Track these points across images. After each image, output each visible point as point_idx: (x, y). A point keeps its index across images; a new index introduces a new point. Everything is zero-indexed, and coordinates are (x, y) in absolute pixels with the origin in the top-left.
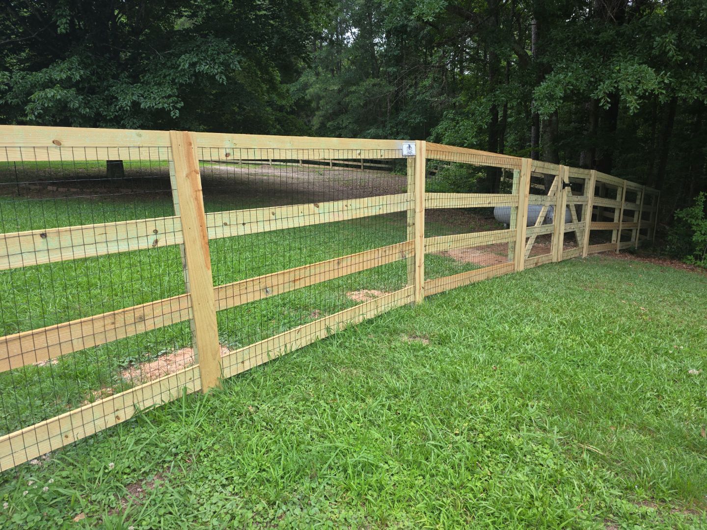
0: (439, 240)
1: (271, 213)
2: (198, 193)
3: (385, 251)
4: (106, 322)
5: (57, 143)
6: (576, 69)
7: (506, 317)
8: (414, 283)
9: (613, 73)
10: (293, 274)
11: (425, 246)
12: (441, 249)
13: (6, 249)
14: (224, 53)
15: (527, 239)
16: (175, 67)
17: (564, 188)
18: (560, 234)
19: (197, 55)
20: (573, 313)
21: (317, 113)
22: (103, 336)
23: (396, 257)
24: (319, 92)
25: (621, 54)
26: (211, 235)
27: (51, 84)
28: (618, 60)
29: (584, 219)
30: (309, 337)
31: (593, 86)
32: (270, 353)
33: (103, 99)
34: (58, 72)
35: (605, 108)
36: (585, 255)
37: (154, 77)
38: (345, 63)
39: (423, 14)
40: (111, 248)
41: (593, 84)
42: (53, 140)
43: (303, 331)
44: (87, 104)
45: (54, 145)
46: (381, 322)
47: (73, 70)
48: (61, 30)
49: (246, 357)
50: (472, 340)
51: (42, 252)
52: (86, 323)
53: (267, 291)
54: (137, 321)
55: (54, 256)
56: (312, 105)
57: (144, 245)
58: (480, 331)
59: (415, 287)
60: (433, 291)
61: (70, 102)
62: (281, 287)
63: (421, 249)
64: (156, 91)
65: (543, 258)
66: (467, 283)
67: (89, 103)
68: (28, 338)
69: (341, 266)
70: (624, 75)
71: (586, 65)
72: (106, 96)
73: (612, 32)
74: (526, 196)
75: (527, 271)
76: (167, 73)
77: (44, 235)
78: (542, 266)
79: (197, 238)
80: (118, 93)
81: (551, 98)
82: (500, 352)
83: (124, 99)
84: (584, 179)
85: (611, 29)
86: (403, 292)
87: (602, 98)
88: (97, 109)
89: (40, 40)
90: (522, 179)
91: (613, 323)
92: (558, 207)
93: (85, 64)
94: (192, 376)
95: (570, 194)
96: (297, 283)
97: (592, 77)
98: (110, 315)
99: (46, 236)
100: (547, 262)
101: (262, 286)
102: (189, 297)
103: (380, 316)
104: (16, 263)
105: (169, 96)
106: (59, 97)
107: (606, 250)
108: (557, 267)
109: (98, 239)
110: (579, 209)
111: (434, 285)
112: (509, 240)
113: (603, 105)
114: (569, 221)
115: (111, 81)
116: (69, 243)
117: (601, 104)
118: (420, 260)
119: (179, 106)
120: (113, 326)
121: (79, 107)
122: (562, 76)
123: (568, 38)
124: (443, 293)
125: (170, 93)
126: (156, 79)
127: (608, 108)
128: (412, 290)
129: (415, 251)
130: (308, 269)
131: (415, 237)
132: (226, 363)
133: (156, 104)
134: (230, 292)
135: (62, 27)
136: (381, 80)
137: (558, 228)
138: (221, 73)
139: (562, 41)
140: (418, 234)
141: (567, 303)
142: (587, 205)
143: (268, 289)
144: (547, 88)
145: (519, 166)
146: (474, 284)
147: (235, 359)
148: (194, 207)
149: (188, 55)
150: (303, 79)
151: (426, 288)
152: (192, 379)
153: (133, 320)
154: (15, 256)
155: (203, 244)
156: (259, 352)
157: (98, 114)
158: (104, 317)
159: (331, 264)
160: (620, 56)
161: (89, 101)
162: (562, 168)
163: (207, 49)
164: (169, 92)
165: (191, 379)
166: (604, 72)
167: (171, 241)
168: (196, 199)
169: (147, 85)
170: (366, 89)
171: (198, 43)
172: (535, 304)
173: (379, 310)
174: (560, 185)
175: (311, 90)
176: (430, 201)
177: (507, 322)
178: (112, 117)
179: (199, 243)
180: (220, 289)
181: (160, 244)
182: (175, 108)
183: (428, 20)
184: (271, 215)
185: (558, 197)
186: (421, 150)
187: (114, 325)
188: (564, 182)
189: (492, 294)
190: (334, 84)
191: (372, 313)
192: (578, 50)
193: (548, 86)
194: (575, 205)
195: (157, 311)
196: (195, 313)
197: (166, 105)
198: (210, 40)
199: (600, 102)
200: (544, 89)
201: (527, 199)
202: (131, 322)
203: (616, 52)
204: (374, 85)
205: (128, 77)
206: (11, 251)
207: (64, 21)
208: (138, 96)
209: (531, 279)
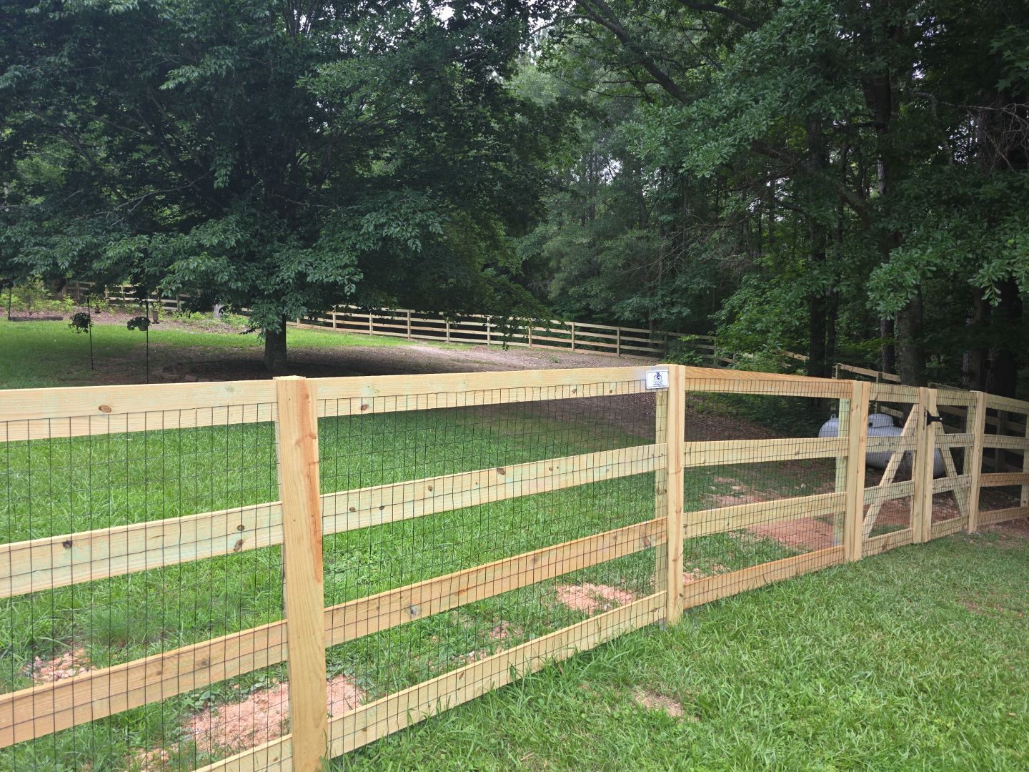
0: (709, 515)
1: (427, 488)
2: (312, 467)
3: (616, 538)
4: (149, 672)
5: (105, 409)
6: (942, 241)
7: (821, 664)
8: (666, 587)
9: (1005, 247)
10: (458, 582)
11: (686, 526)
12: (713, 530)
13: (9, 568)
14: (422, 211)
15: (866, 507)
16: (357, 228)
17: (929, 423)
18: (925, 496)
19: (387, 213)
20: (945, 663)
21: (556, 275)
22: (141, 693)
23: (635, 547)
24: (561, 248)
25: (1017, 218)
26: (329, 527)
27: (197, 250)
28: (1011, 227)
29: (969, 470)
30: (478, 685)
31: (973, 265)
32: (411, 713)
33: (264, 268)
34: (209, 235)
35: (991, 303)
36: (972, 529)
37: (330, 241)
38: (601, 208)
39: (698, 166)
40: (169, 557)
41: (972, 263)
42: (100, 405)
43: (469, 675)
44: (240, 276)
45: (101, 413)
46: (603, 658)
47: (228, 233)
48: (218, 183)
49: (372, 720)
50: (756, 713)
51: (62, 569)
52: (117, 674)
53: (412, 612)
54: (197, 667)
55: (80, 574)
56: (551, 264)
57: (220, 549)
58: (772, 693)
59: (667, 594)
60: (699, 600)
61: (218, 273)
62: (436, 603)
63: (678, 533)
64: (330, 259)
65: (895, 538)
66: (760, 583)
67: (244, 273)
68: (25, 700)
69: (538, 564)
70: (1020, 255)
71: (959, 233)
72: (267, 264)
73: (1001, 185)
74: (861, 440)
75: (866, 561)
76: (347, 236)
77: (68, 544)
78: (896, 550)
79: (305, 534)
80: (282, 260)
81: (897, 287)
82: (805, 744)
83: (288, 269)
84: (965, 408)
85: (998, 180)
86: (646, 604)
87: (985, 288)
88: (253, 281)
89: (198, 189)
90: (853, 413)
91: (1018, 693)
92: (921, 454)
93: (245, 223)
94: (278, 755)
95: (941, 432)
96: (463, 595)
97: (969, 252)
98: (157, 660)
99: (71, 546)
100: (905, 543)
101: (405, 602)
102: (284, 626)
103: (604, 646)
104: (21, 587)
105: (346, 266)
106: (204, 268)
107: (1011, 519)
108: (921, 555)
109: (150, 544)
110: (958, 455)
111: (701, 590)
112: (836, 510)
113: (989, 300)
114: (940, 473)
115: (276, 243)
116: (105, 554)
117: (985, 298)
118: (677, 549)
119: (356, 278)
120: (158, 678)
121: (229, 280)
122: (915, 253)
123: (929, 192)
124: (716, 604)
125: (348, 262)
126: (331, 243)
127: (997, 304)
128: (662, 599)
129: (667, 535)
130: (483, 572)
131: (667, 513)
132: (337, 731)
133: (327, 277)
134: (351, 615)
135: (220, 179)
136: (649, 232)
137: (921, 487)
138: (416, 237)
139: (917, 198)
140: (672, 509)
141: (934, 638)
142: (972, 447)
143: (414, 608)
144: (891, 271)
145: (849, 393)
146: (772, 586)
147: (352, 724)
148: (303, 489)
149: (374, 214)
150: (540, 229)
151: (687, 595)
152: (279, 760)
153: (192, 667)
154: (21, 577)
155: (314, 542)
156: (392, 712)
157: (254, 287)
158: (146, 664)
159: (522, 563)
160: (1015, 221)
161: (244, 271)
162: (925, 392)
163: (401, 205)
164: (346, 260)
165: (276, 760)
166: (989, 245)
167: (264, 541)
168: (309, 476)
169: (319, 250)
170: (627, 245)
171: (390, 198)
172: (875, 636)
173: (603, 635)
174: (923, 420)
175: (550, 243)
176: (693, 454)
177: (822, 676)
178: (271, 292)
179: (306, 543)
180: (335, 612)
181: (244, 547)
182: (350, 281)
183: (703, 175)
184: (427, 491)
185: (919, 437)
186: (677, 379)
187: (160, 676)
188: (929, 414)
189: (801, 609)
190: (582, 236)
191: (591, 639)
192: (945, 211)
193: (892, 269)
194: (952, 449)
195: (231, 651)
196: (292, 653)
197: (340, 278)
198: (405, 194)
199: (983, 294)
200: (886, 273)
201: (864, 445)
202: (188, 671)
203: (1009, 215)
204: (639, 238)
205: (297, 240)
206: (16, 569)
207: (223, 172)
208: (306, 265)
209: (874, 580)
